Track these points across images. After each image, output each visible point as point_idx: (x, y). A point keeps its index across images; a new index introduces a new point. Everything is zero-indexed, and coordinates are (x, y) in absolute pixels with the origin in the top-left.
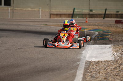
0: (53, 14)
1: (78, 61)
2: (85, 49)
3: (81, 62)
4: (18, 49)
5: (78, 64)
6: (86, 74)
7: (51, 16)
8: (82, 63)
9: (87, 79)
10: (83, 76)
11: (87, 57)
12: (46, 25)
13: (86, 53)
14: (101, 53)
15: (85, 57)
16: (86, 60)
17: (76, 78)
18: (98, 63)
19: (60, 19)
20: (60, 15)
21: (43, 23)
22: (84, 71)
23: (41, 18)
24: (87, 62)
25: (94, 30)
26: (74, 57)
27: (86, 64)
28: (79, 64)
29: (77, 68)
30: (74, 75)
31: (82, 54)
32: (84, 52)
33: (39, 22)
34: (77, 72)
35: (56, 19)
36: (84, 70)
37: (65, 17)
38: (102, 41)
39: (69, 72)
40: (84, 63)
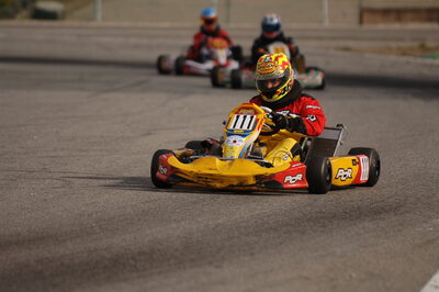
0: (373, 11)
7: (366, 16)
12: (347, 49)
19: (397, 26)
20: (398, 14)
21: (334, 44)
23: (327, 24)
33: (320, 38)
35: (382, 26)
37: (413, 20)
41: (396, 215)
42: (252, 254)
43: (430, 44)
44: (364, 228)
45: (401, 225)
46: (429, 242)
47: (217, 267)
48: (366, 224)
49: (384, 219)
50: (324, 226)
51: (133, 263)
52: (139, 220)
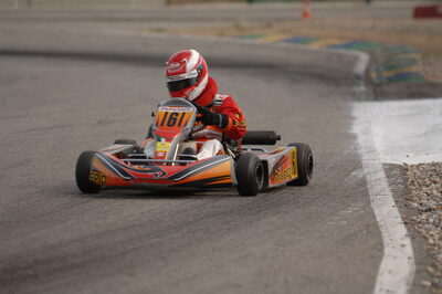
1: (355, 168)
2: (354, 118)
3: (366, 170)
4: (100, 123)
5: (360, 176)
6: (414, 218)
8: (375, 172)
9: (431, 241)
10: (408, 230)
11: (379, 150)
13: (367, 132)
15: (372, 150)
16: (382, 161)
17: (385, 234)
22: (400, 207)
25: (348, 46)
26: (329, 150)
27: (388, 177)
28: (364, 177)
29: (367, 195)
30: (368, 226)
31: (354, 137)
32: (356, 129)
34: (372, 210)
36: (396, 201)
39: (342, 212)
40: (382, 174)
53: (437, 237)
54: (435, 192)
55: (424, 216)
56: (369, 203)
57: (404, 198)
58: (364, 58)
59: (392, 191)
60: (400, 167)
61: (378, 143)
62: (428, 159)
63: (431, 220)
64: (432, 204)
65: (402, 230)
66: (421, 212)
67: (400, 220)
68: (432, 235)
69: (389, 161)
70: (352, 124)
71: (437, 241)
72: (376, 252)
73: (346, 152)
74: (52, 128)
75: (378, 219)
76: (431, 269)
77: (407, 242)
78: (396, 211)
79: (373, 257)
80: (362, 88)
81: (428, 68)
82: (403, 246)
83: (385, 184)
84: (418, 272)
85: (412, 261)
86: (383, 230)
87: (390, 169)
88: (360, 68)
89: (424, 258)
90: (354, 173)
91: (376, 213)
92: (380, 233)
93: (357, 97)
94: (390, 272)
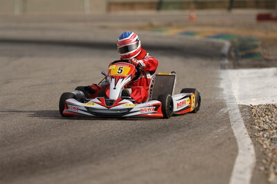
1: (222, 107)
2: (221, 79)
3: (229, 108)
5: (225, 112)
6: (256, 134)
8: (234, 110)
9: (265, 147)
10: (253, 141)
11: (236, 97)
12: (104, 27)
13: (229, 87)
14: (264, 88)
15: (232, 98)
16: (238, 103)
17: (239, 144)
18: (268, 109)
22: (248, 129)
24: (243, 108)
25: (218, 36)
26: (207, 98)
27: (241, 112)
28: (228, 112)
29: (228, 122)
30: (230, 139)
31: (222, 90)
32: (222, 85)
34: (232, 130)
36: (246, 126)
38: (249, 61)
39: (215, 131)
40: (238, 111)
41: (190, 128)
42: (114, 156)
43: (156, 23)
44: (175, 137)
45: (197, 135)
46: (219, 145)
47: (97, 164)
48: (175, 135)
49: (184, 132)
50: (149, 137)
51: (41, 163)
52: (31, 136)
53: (268, 144)
54: (268, 120)
55: (261, 133)
56: (230, 126)
57: (250, 124)
58: (227, 44)
59: (243, 120)
60: (248, 106)
61: (236, 93)
62: (264, 103)
63: (265, 136)
64: (266, 127)
65: (249, 141)
66: (259, 131)
67: (248, 135)
68: (265, 144)
69: (242, 104)
70: (220, 83)
71: (268, 147)
72: (234, 152)
73: (217, 98)
74: (45, 84)
75: (236, 135)
76: (264, 161)
77: (252, 147)
78: (245, 131)
79: (232, 155)
80: (226, 61)
81: (265, 51)
82: (249, 149)
83: (239, 116)
84: (257, 163)
85: (254, 157)
86: (238, 141)
87: (242, 108)
88: (225, 50)
89: (261, 155)
90: (222, 110)
91: (235, 131)
92: (236, 142)
93: (223, 67)
94: (242, 163)
